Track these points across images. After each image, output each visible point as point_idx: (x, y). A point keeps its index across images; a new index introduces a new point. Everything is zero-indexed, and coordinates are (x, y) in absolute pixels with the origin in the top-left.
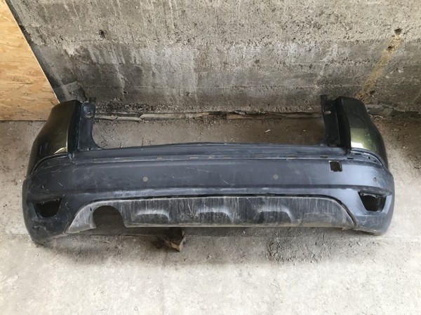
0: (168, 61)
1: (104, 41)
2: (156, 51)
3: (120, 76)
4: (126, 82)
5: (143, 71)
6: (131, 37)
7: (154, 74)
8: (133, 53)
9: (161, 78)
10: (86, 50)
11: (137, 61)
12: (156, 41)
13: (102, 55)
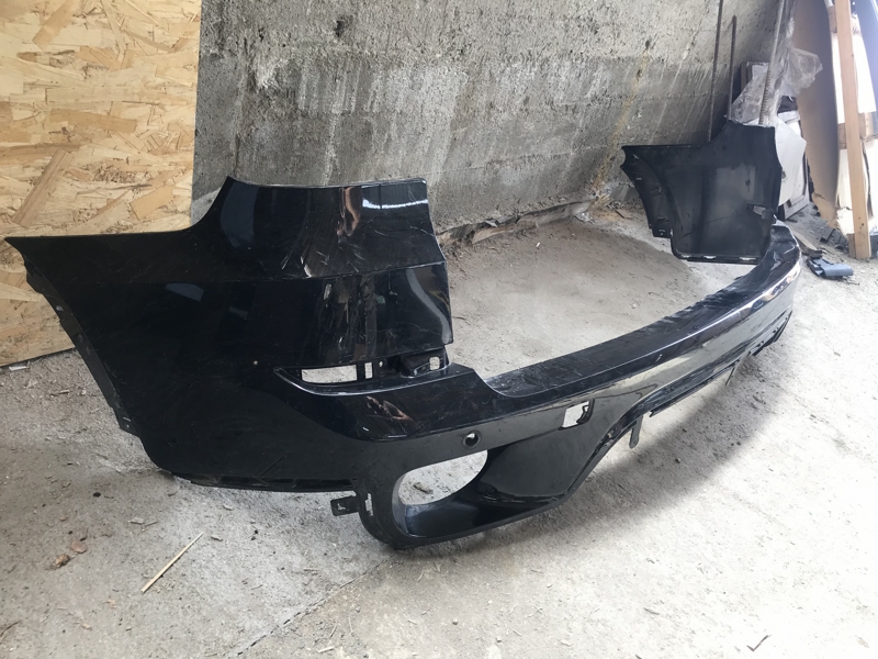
0: (420, 102)
1: (340, 47)
2: (412, 78)
3: (331, 153)
4: (335, 170)
5: (375, 134)
6: (386, 38)
7: (389, 140)
8: (377, 82)
9: (396, 153)
10: (296, 74)
11: (375, 105)
12: (419, 50)
13: (322, 86)
